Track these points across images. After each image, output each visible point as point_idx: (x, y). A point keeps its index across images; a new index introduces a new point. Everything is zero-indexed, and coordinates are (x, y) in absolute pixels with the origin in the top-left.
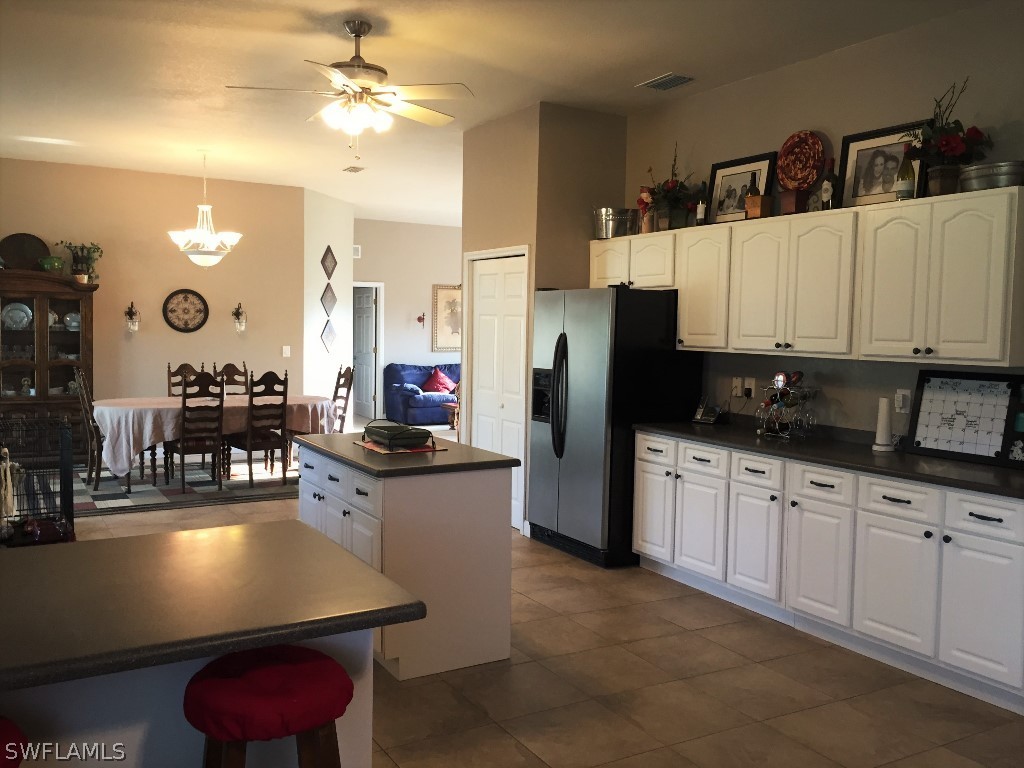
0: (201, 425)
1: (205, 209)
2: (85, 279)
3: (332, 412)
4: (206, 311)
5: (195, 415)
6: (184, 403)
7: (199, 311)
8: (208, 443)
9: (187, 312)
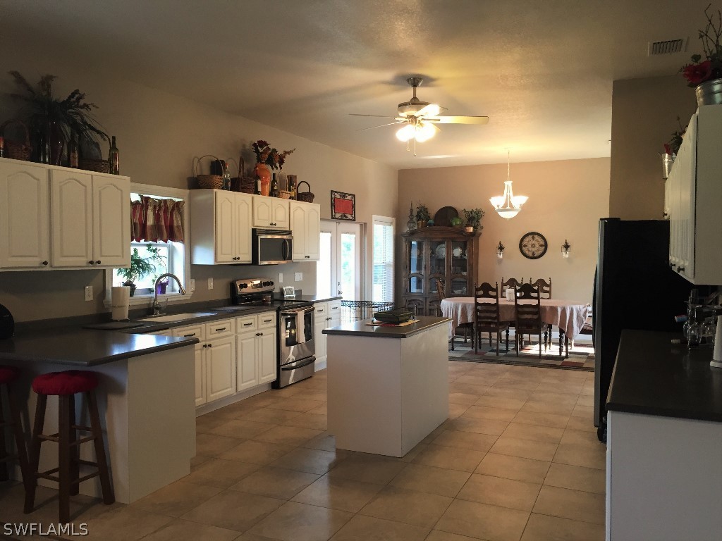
0: (488, 315)
1: (508, 184)
2: (471, 229)
3: (582, 313)
4: (546, 245)
5: (484, 308)
6: (476, 300)
7: (541, 246)
8: (492, 326)
9: (533, 246)
